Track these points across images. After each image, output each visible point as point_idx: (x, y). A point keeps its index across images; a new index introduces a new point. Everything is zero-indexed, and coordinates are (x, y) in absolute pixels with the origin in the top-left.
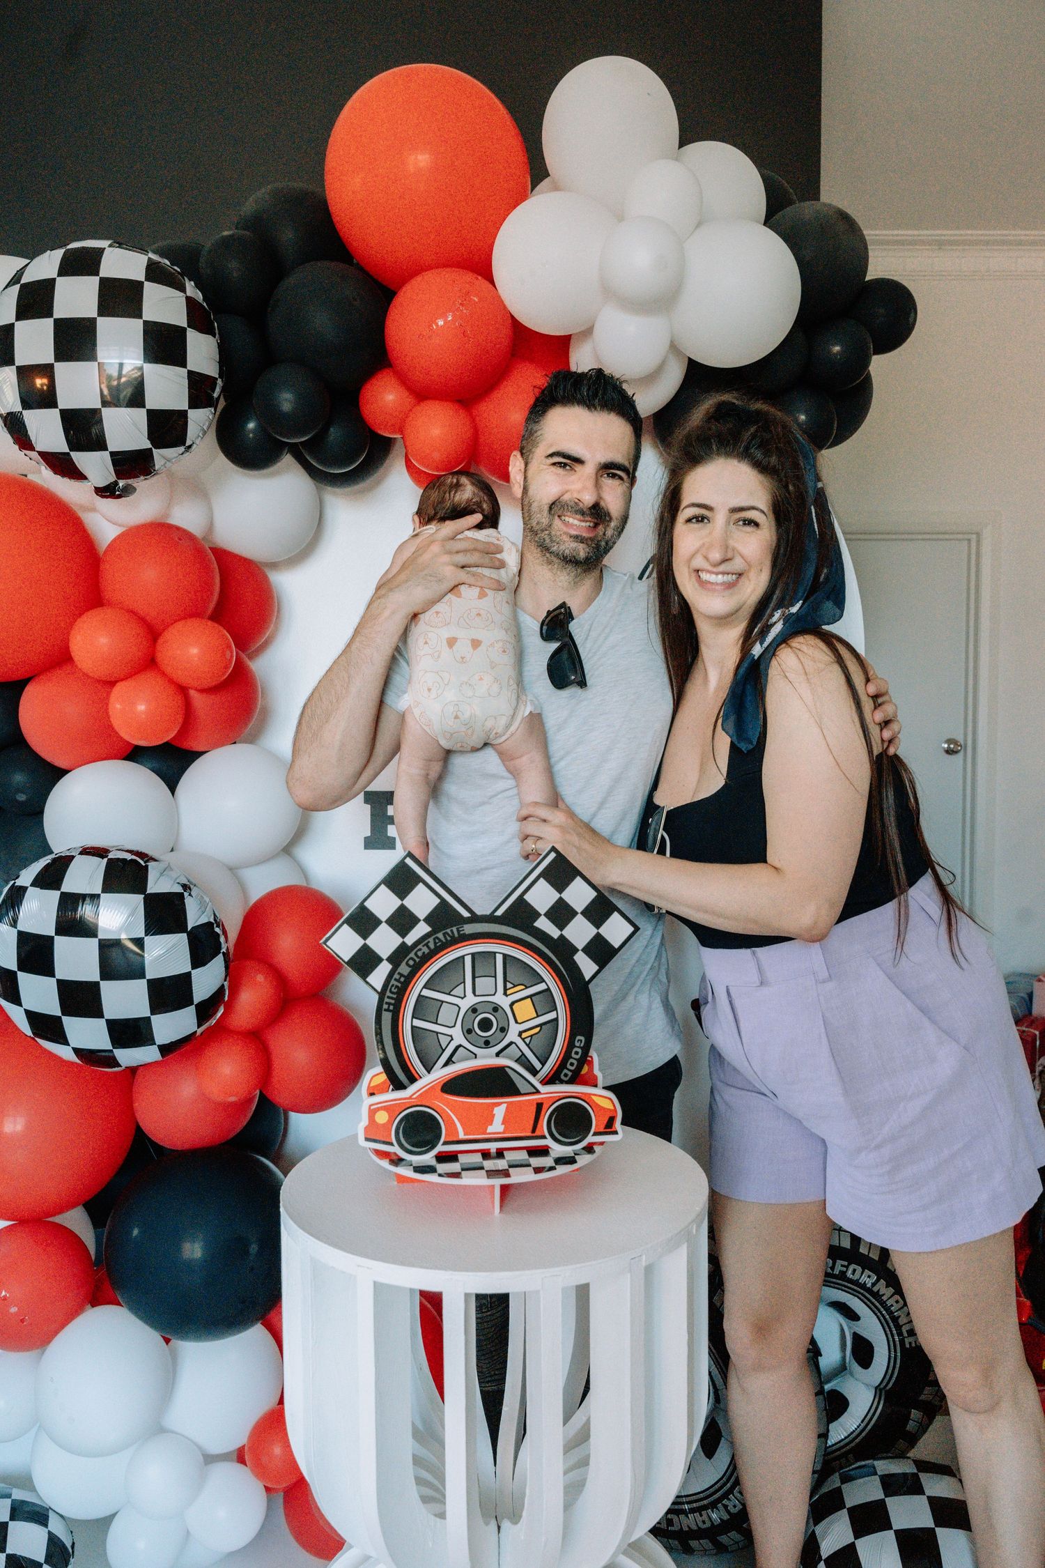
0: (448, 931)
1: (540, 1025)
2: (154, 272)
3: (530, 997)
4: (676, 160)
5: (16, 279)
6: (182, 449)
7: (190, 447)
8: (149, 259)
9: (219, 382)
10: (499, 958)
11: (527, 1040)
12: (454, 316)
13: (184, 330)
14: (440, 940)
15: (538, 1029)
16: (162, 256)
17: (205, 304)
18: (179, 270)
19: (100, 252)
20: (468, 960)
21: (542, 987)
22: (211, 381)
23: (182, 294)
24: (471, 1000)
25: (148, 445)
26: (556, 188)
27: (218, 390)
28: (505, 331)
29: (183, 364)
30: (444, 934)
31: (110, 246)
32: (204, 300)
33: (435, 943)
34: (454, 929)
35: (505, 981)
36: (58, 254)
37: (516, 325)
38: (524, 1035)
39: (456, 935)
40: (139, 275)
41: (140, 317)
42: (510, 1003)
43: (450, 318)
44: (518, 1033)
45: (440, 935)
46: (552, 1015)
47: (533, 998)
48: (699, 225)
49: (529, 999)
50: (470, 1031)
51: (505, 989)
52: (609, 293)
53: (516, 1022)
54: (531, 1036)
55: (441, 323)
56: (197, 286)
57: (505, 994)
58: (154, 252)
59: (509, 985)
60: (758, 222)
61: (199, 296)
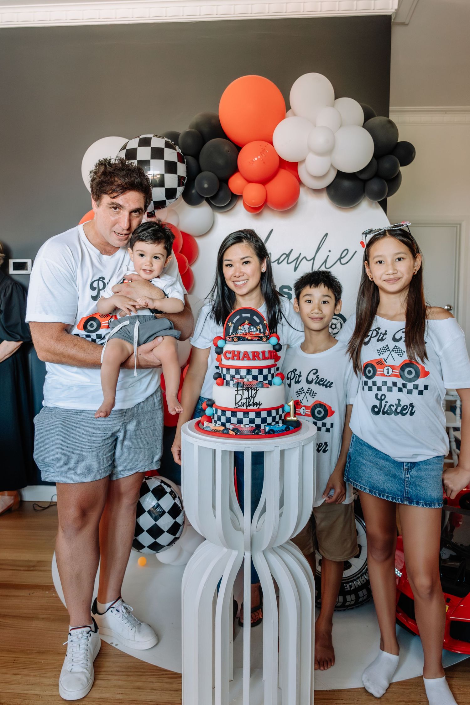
2: (168, 145)
4: (333, 106)
5: (124, 147)
6: (175, 199)
7: (177, 199)
8: (165, 140)
9: (186, 178)
12: (260, 157)
13: (176, 163)
16: (168, 139)
17: (182, 154)
18: (174, 143)
19: (150, 139)
22: (184, 178)
23: (176, 151)
25: (165, 199)
26: (294, 115)
27: (186, 180)
28: (277, 161)
29: (176, 173)
31: (153, 137)
32: (182, 152)
36: (137, 140)
37: (281, 159)
40: (163, 146)
41: (163, 159)
43: (259, 158)
48: (341, 126)
52: (310, 150)
55: (256, 159)
56: (179, 148)
58: (166, 138)
60: (361, 126)
61: (180, 151)
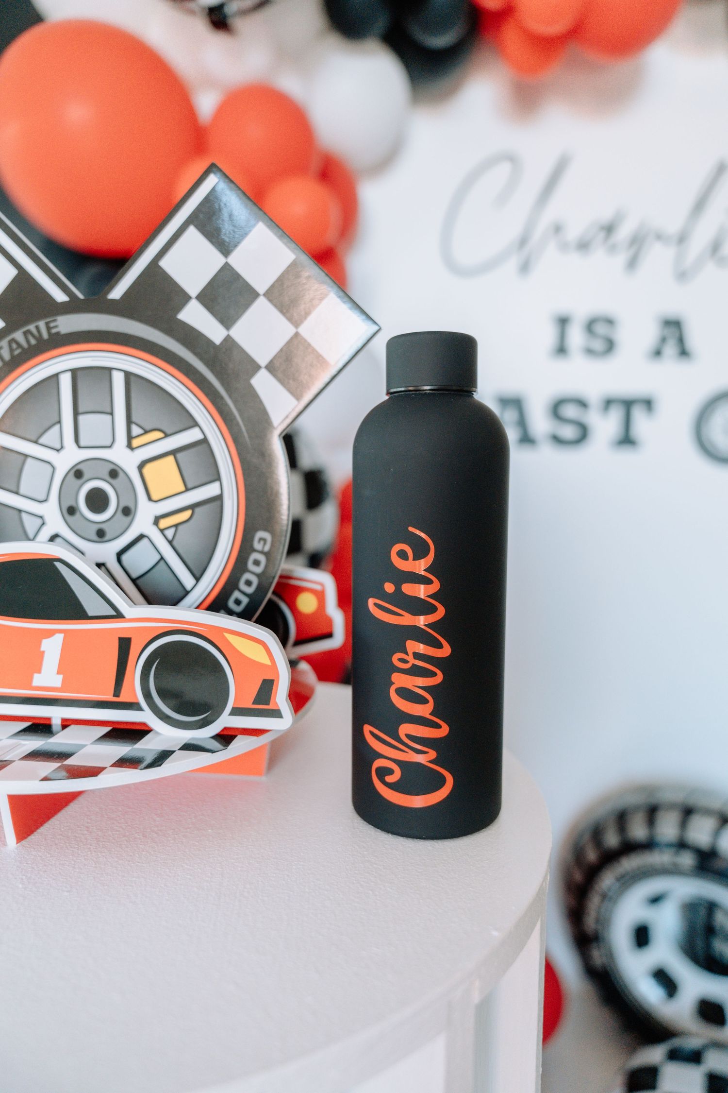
0: (32, 327)
1: (193, 507)
3: (173, 453)
10: (118, 380)
11: (170, 533)
14: (19, 345)
15: (188, 513)
20: (66, 382)
21: (193, 435)
24: (71, 456)
30: (26, 333)
33: (11, 350)
34: (42, 324)
35: (129, 422)
38: (163, 523)
39: (45, 335)
42: (138, 462)
44: (152, 519)
45: (18, 335)
46: (212, 490)
47: (179, 456)
49: (171, 458)
50: (72, 511)
51: (130, 438)
53: (150, 499)
54: (176, 526)
57: (130, 446)
59: (136, 430)
